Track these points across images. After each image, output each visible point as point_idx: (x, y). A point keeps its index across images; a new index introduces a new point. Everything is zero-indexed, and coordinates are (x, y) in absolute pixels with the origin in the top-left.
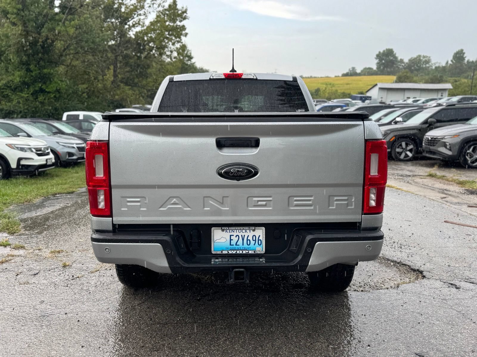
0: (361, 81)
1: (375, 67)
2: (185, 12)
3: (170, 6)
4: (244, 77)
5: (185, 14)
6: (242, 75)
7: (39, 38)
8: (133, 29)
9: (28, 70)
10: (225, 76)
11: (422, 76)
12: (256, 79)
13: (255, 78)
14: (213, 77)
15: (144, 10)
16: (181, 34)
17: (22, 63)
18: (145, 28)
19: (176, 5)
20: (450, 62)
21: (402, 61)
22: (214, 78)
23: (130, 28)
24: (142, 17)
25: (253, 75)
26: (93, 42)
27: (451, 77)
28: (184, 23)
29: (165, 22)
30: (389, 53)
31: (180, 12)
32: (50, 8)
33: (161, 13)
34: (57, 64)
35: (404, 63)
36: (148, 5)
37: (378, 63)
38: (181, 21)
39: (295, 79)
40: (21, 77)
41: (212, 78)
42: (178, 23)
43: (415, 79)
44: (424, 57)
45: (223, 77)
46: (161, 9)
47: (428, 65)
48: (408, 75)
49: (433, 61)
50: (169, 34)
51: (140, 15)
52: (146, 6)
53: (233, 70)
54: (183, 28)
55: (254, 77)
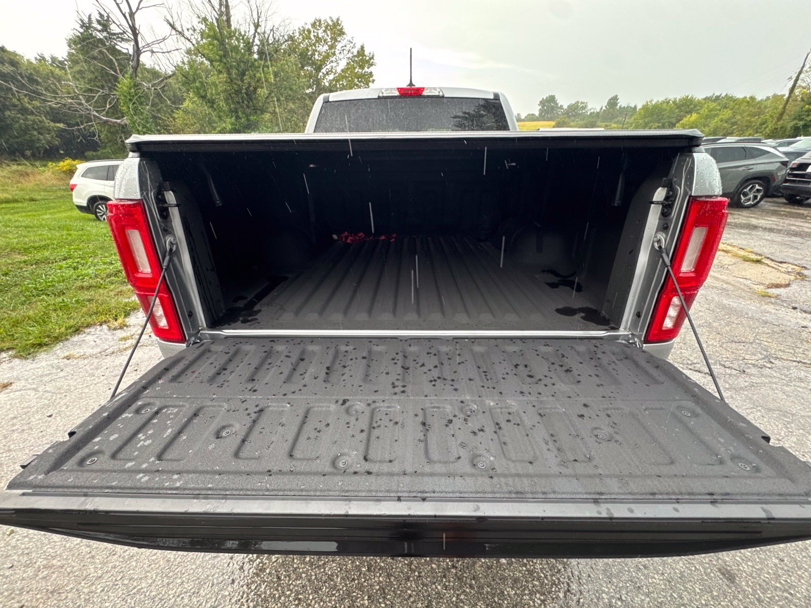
0: (524, 126)
1: (537, 113)
2: (372, 58)
3: (358, 52)
4: (426, 94)
5: (372, 60)
6: (423, 91)
7: (243, 86)
8: (327, 77)
9: (238, 118)
10: (399, 91)
11: (577, 121)
12: (443, 97)
13: (441, 94)
14: (383, 93)
15: (335, 57)
16: (370, 81)
17: (231, 111)
18: (337, 75)
19: (364, 51)
20: (604, 108)
21: (561, 107)
22: (385, 95)
23: (325, 76)
24: (334, 64)
25: (439, 90)
26: (291, 89)
27: (603, 122)
28: (372, 69)
29: (355, 68)
30: (552, 99)
31: (367, 58)
32: (249, 55)
33: (351, 59)
34: (263, 111)
35: (563, 109)
36: (339, 51)
37: (540, 110)
38: (368, 68)
39: (497, 97)
40: (232, 124)
41: (381, 95)
42: (366, 69)
43: (571, 124)
44: (582, 103)
45: (397, 93)
46: (350, 55)
47: (584, 111)
48: (566, 120)
49: (589, 107)
50: (358, 81)
51: (332, 62)
52: (337, 52)
53: (411, 84)
54: (371, 74)
55: (439, 92)
